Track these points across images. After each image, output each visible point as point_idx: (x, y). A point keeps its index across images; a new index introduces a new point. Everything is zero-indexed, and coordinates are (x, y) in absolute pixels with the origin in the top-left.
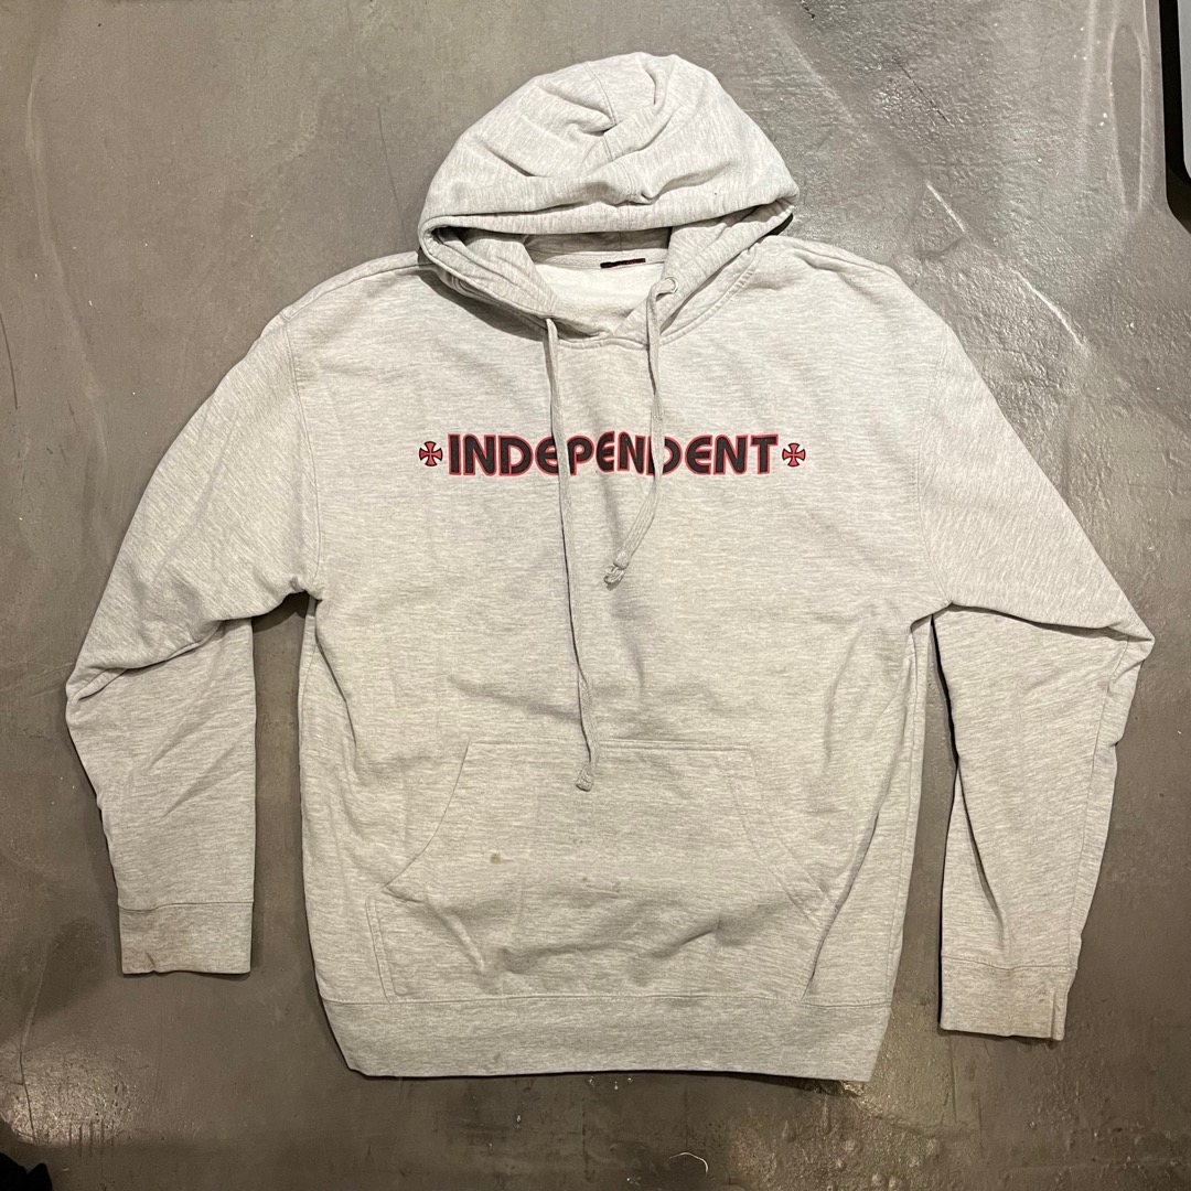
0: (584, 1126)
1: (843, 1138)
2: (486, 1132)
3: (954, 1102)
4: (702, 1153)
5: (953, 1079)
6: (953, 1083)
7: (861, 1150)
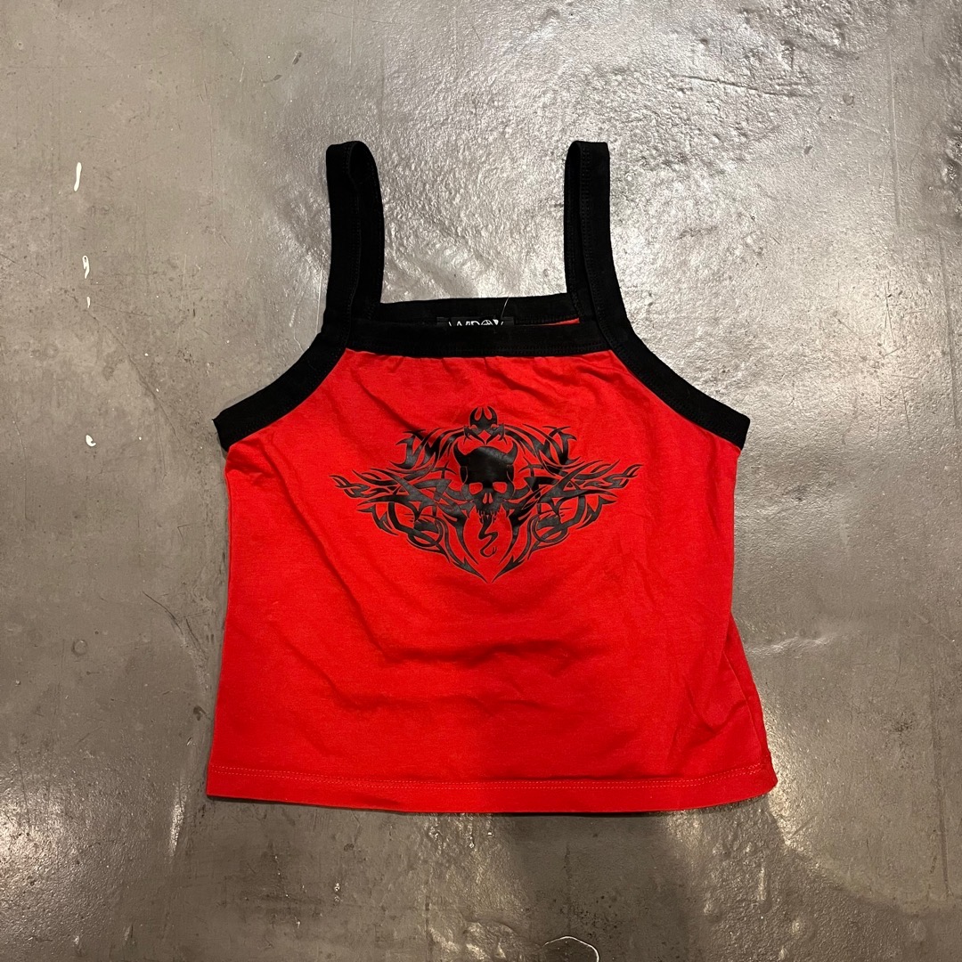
0: (428, 897)
1: (788, 919)
2: (293, 905)
3: (945, 869)
4: (592, 938)
5: (943, 835)
6: (943, 841)
7: (814, 935)
